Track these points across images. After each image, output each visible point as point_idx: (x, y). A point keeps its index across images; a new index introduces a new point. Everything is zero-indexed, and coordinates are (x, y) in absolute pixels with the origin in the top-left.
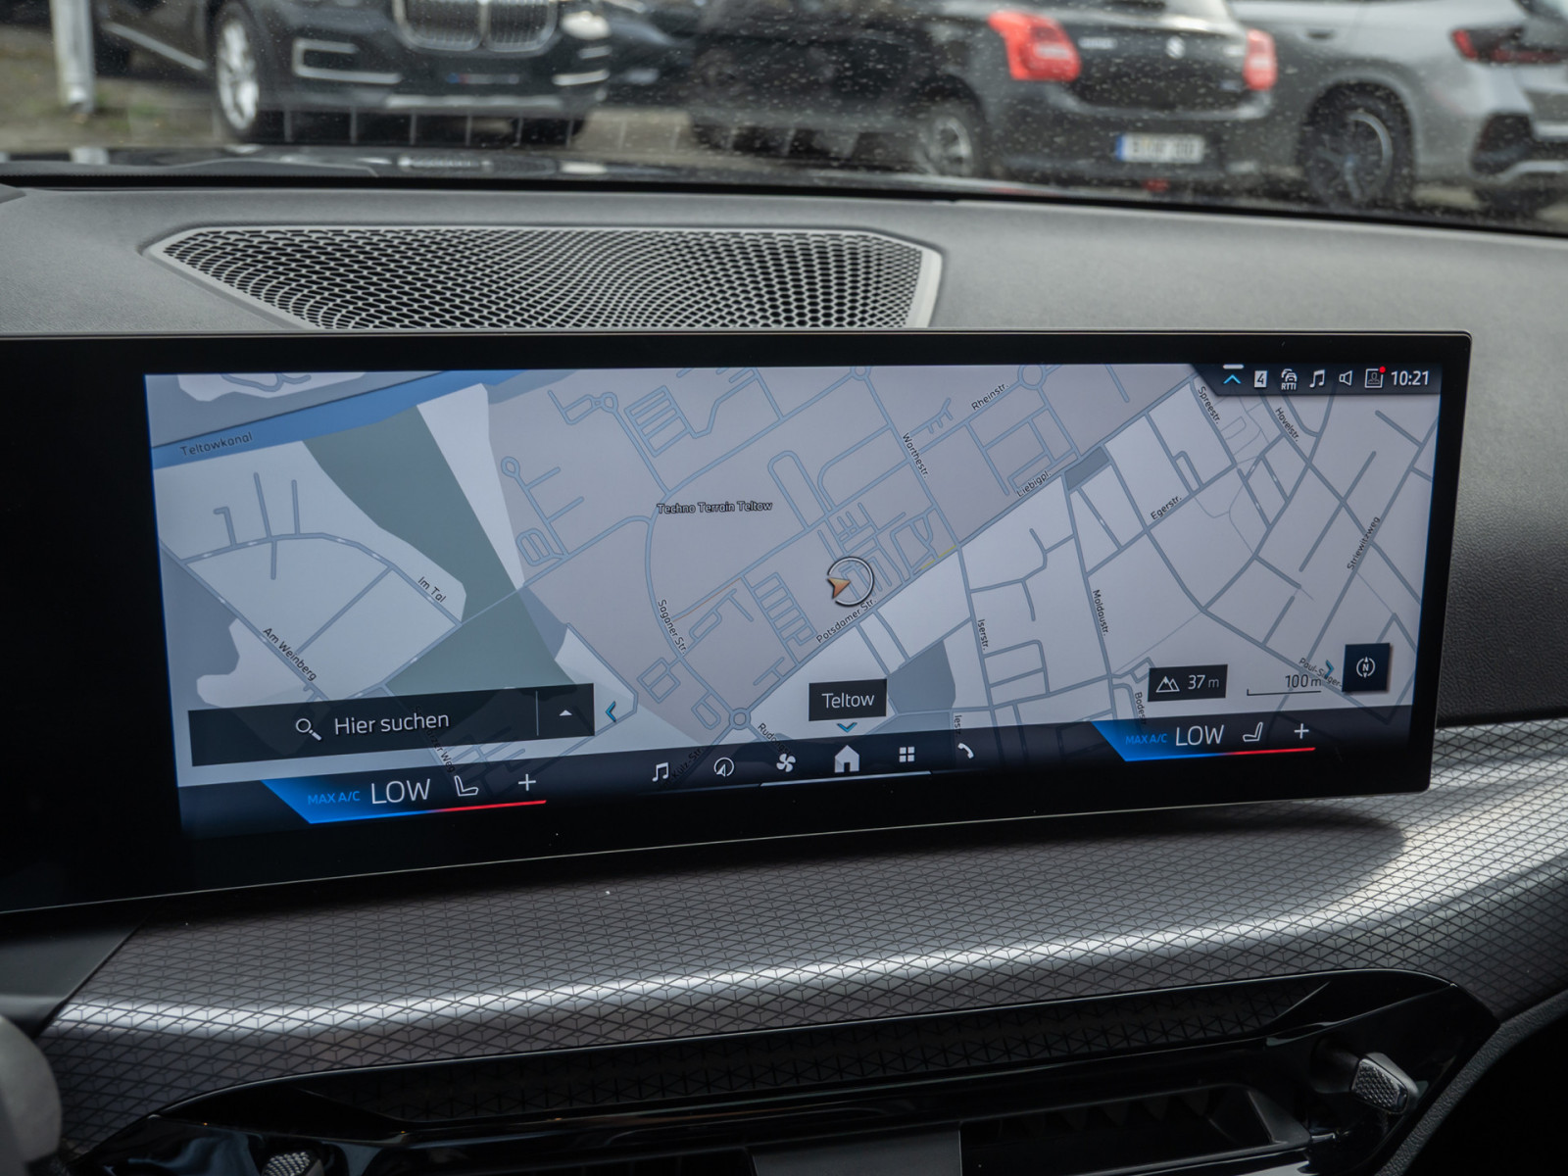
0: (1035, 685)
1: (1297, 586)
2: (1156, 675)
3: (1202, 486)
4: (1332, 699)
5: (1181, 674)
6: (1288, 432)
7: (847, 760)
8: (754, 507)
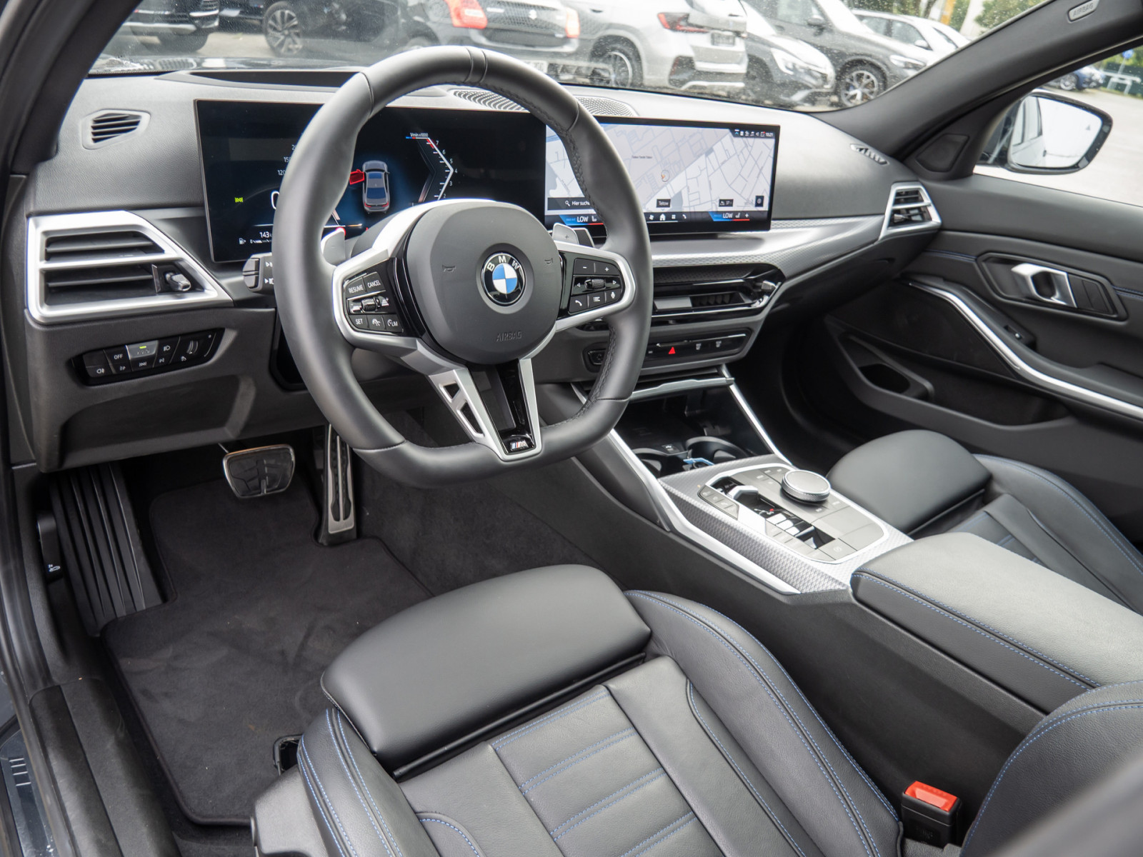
0: (697, 202)
1: (747, 181)
2: (720, 201)
3: (730, 157)
4: (753, 208)
5: (725, 201)
6: (746, 146)
7: (663, 217)
8: (649, 157)
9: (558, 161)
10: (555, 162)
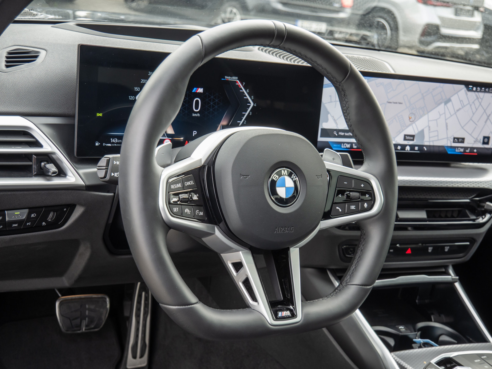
0: (436, 138)
1: (476, 125)
2: (454, 138)
3: (464, 106)
4: (480, 145)
5: (458, 139)
6: (478, 98)
7: (408, 148)
8: (400, 103)
9: (331, 102)
10: (329, 102)
